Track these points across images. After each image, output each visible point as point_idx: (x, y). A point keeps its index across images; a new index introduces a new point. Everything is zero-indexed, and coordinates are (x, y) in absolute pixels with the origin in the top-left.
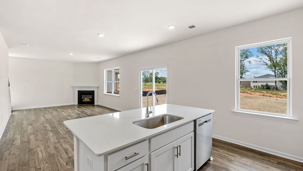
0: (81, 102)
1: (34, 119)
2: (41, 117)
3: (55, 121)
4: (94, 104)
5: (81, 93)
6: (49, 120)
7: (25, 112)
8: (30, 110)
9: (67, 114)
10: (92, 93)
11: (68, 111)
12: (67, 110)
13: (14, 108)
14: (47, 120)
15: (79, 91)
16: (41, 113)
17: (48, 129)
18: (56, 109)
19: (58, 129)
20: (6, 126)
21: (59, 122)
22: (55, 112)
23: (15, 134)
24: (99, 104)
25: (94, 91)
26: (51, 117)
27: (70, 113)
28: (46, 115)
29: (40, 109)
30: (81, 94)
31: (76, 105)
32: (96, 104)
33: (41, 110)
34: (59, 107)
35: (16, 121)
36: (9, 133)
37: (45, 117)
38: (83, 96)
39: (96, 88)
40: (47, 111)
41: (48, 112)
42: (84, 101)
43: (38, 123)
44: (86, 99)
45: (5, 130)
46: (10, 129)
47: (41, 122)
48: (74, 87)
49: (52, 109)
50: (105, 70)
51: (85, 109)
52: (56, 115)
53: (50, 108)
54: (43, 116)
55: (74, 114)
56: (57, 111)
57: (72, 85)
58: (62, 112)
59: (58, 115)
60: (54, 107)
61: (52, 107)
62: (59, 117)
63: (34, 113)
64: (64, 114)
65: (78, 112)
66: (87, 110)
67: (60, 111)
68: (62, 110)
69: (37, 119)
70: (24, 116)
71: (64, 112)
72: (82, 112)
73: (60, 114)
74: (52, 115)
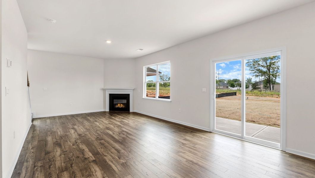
0: (113, 109)
1: (62, 133)
2: (70, 131)
3: (93, 139)
4: (129, 111)
6: (84, 136)
7: (48, 121)
8: (54, 118)
9: (104, 126)
10: (127, 97)
11: (102, 121)
12: (100, 119)
13: (35, 116)
14: (80, 135)
15: (110, 94)
16: (69, 124)
17: (89, 158)
18: (86, 117)
19: (105, 157)
20: (23, 147)
21: (99, 141)
22: (86, 121)
23: (35, 167)
24: (135, 111)
25: (129, 94)
26: (84, 130)
27: (107, 124)
28: (76, 127)
29: (66, 116)
30: (113, 98)
31: (107, 112)
32: (131, 111)
33: (68, 119)
34: (88, 115)
35: (37, 138)
36: (25, 164)
37: (76, 131)
38: (115, 101)
39: (132, 91)
40: (76, 120)
41: (77, 122)
42: (117, 106)
43: (69, 143)
44: (119, 105)
45: (21, 156)
46: (27, 155)
47: (73, 140)
48: (104, 90)
49: (81, 117)
50: (144, 67)
51: (123, 119)
52: (90, 127)
53: (78, 115)
54: (73, 128)
55: (113, 126)
56: (88, 120)
57: (103, 87)
58: (96, 123)
59: (92, 128)
60: (82, 114)
61: (79, 114)
62: (94, 130)
63: (60, 123)
64: (100, 126)
65: (116, 122)
66: (126, 120)
67: (91, 120)
68: (94, 119)
69: (65, 134)
70: (47, 127)
71: (98, 122)
72: (121, 122)
73: (94, 125)
74: (83, 127)
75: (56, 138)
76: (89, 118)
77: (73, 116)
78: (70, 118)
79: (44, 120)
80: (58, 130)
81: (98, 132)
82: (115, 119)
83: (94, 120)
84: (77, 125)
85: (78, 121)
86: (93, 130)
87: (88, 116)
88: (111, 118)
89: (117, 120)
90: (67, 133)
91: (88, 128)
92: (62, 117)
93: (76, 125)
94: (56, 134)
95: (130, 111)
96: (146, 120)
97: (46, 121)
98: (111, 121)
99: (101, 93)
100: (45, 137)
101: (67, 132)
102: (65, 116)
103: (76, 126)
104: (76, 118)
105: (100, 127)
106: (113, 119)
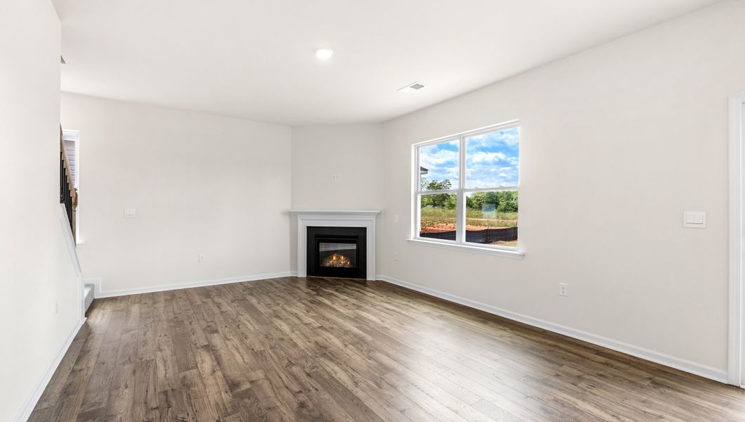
0: (319, 270)
2: (199, 359)
4: (365, 277)
5: (316, 236)
6: (247, 392)
7: (135, 309)
8: (153, 296)
9: (308, 339)
10: (357, 237)
11: (296, 316)
12: (288, 308)
13: (100, 291)
15: (309, 228)
16: (195, 325)
24: (382, 278)
25: (365, 228)
26: (247, 358)
27: (314, 331)
31: (302, 278)
32: (370, 277)
33: (191, 303)
37: (218, 360)
38: (324, 248)
39: (373, 218)
41: (221, 317)
42: (328, 263)
44: (334, 258)
48: (293, 216)
49: (230, 296)
50: (413, 146)
51: (359, 307)
52: (262, 343)
53: (220, 290)
54: (209, 348)
55: (338, 337)
56: (251, 309)
57: (288, 207)
58: (278, 322)
59: (271, 348)
60: (231, 287)
61: (224, 286)
62: (279, 359)
63: (169, 321)
64: (293, 336)
65: (340, 321)
66: (369, 311)
67: (262, 310)
68: (269, 306)
69: (181, 375)
70: (126, 337)
71: (285, 320)
72: (357, 320)
73: (277, 335)
74: (242, 342)
75: (146, 403)
76: (254, 301)
77: (206, 292)
78: (198, 299)
79: (123, 305)
80: (159, 353)
81: (295, 369)
82: (334, 309)
83: (270, 311)
84: (220, 330)
85: (222, 312)
86: (275, 358)
87: (252, 294)
88: (320, 304)
89: (342, 310)
90: (187, 373)
91: (258, 347)
92: (177, 295)
93: (217, 331)
94: (151, 377)
95: (368, 279)
96: (437, 314)
97: (128, 312)
98: (324, 318)
99: (285, 225)
100: (110, 390)
101: (188, 369)
102: (186, 292)
103: (216, 335)
104: (216, 299)
105: (295, 345)
106: (327, 306)
